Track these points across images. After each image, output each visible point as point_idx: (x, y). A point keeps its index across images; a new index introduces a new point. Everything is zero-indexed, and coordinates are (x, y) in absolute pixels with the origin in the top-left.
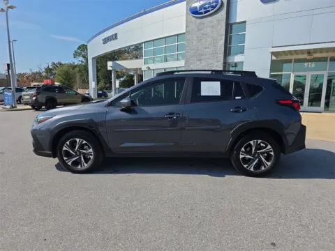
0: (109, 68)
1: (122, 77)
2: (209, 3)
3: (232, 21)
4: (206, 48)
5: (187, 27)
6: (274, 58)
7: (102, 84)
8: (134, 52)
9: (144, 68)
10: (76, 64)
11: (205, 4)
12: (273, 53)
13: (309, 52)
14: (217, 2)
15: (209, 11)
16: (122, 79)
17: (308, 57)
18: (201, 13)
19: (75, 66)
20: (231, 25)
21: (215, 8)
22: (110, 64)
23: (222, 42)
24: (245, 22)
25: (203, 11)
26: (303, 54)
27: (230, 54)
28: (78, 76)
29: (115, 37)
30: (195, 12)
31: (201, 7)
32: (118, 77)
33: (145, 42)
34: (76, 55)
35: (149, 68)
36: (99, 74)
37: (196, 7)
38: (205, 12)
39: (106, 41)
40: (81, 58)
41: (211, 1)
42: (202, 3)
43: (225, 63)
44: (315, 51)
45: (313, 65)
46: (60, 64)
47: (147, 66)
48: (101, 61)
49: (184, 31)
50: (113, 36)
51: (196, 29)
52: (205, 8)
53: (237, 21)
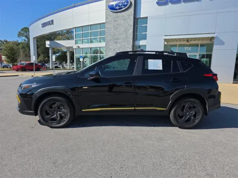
0: (47, 46)
1: (58, 53)
2: (122, 3)
3: (138, 17)
4: (120, 34)
5: (106, 19)
6: (166, 43)
7: (41, 58)
8: (66, 35)
9: (75, 47)
10: (19, 42)
11: (119, 3)
12: (165, 40)
13: (188, 40)
14: (128, 2)
15: (122, 8)
16: (57, 54)
17: (187, 44)
18: (117, 9)
19: (19, 44)
20: (137, 19)
21: (126, 6)
22: (48, 43)
23: (132, 31)
24: (147, 18)
25: (118, 8)
26: (184, 41)
27: (136, 40)
28: (21, 51)
29: (52, 22)
30: (112, 8)
31: (116, 5)
32: (54, 53)
33: (75, 28)
34: (20, 35)
35: (79, 47)
36: (39, 50)
37: (113, 5)
38: (119, 9)
39: (44, 25)
40: (24, 38)
41: (124, 1)
42: (117, 2)
43: (133, 46)
44: (192, 39)
45: (190, 48)
46: (6, 41)
47: (77, 45)
48: (40, 40)
49: (105, 21)
50: (50, 21)
51: (113, 20)
52: (119, 6)
53: (141, 17)
